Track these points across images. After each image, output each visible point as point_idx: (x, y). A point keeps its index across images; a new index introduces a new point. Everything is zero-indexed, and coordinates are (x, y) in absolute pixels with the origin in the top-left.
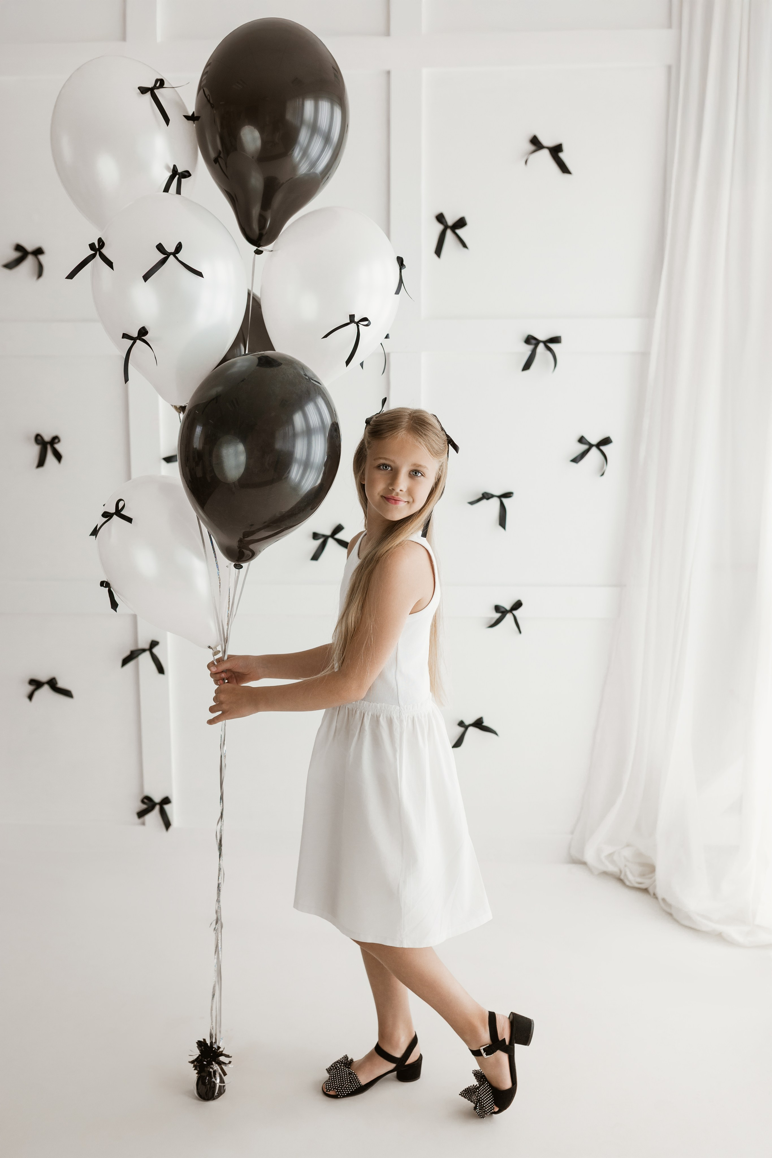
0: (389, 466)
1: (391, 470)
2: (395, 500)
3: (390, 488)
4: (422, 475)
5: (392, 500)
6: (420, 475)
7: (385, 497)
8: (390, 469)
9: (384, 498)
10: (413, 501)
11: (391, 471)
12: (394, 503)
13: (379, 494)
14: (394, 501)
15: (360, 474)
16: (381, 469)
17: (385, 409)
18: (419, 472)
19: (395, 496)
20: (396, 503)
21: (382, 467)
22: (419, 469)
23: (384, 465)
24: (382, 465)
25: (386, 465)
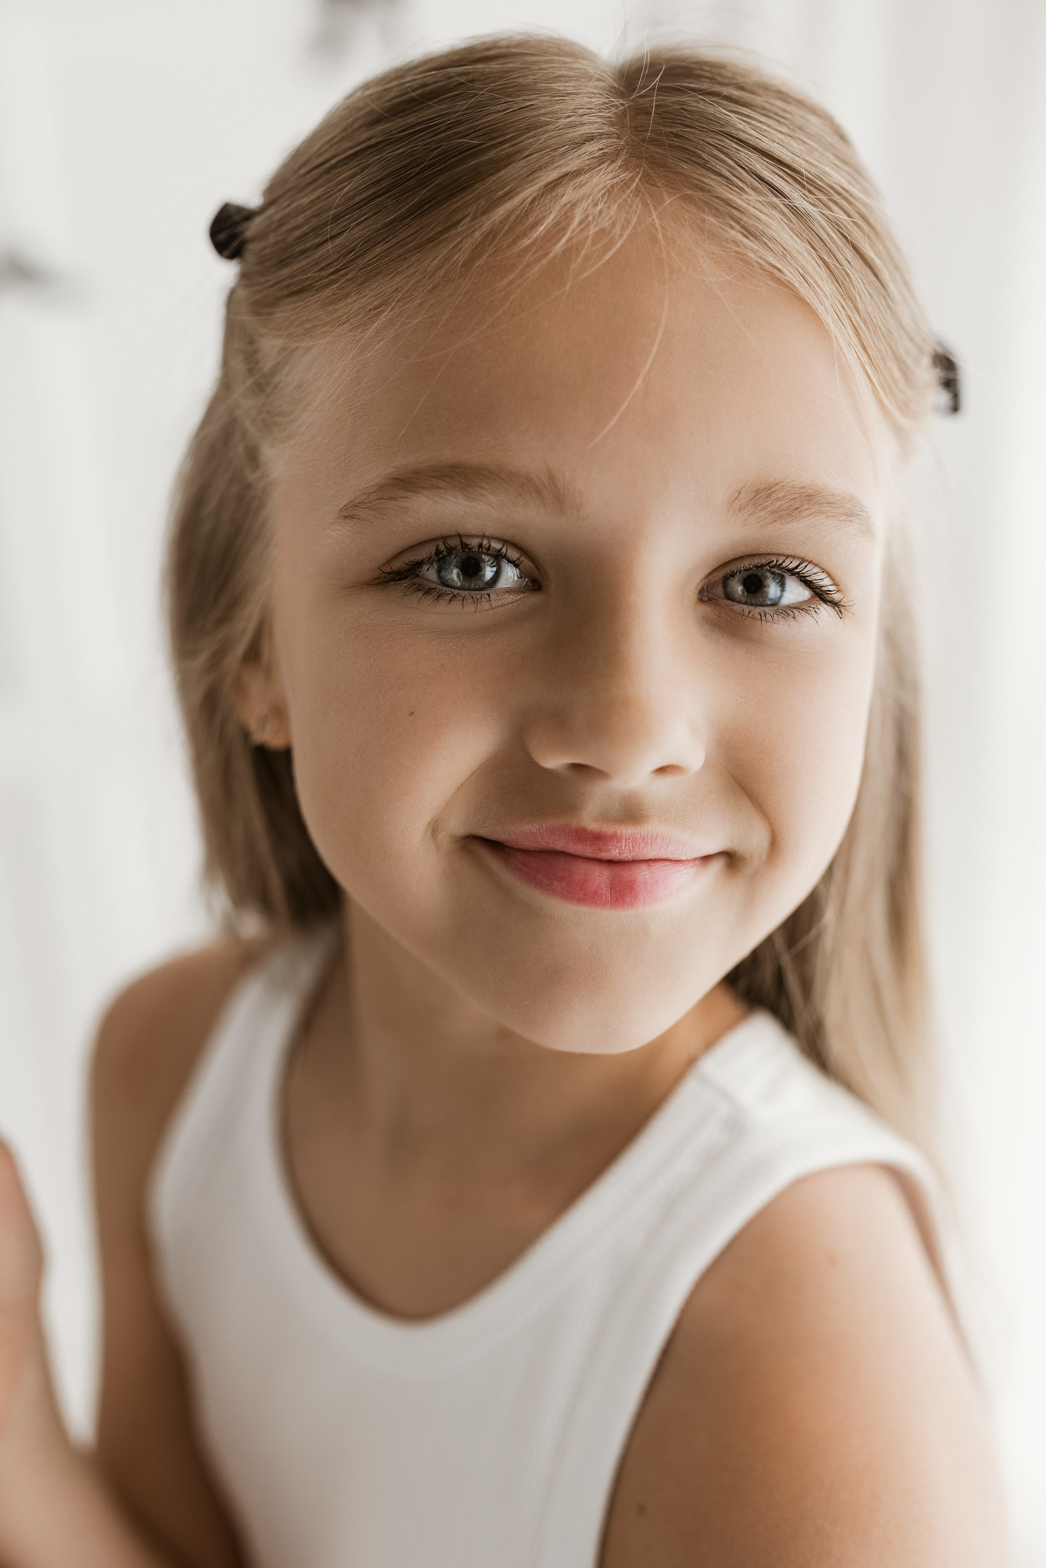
0: (498, 557)
1: (533, 586)
2: (611, 862)
3: (557, 761)
4: (820, 595)
6: (795, 593)
7: (495, 846)
8: (510, 575)
9: (485, 854)
10: (775, 845)
11: (534, 599)
12: (605, 892)
13: (434, 828)
14: (600, 877)
15: (200, 662)
16: (426, 591)
18: (782, 574)
19: (609, 829)
20: (622, 892)
21: (430, 573)
23: (449, 554)
24: (438, 552)
25: (477, 550)
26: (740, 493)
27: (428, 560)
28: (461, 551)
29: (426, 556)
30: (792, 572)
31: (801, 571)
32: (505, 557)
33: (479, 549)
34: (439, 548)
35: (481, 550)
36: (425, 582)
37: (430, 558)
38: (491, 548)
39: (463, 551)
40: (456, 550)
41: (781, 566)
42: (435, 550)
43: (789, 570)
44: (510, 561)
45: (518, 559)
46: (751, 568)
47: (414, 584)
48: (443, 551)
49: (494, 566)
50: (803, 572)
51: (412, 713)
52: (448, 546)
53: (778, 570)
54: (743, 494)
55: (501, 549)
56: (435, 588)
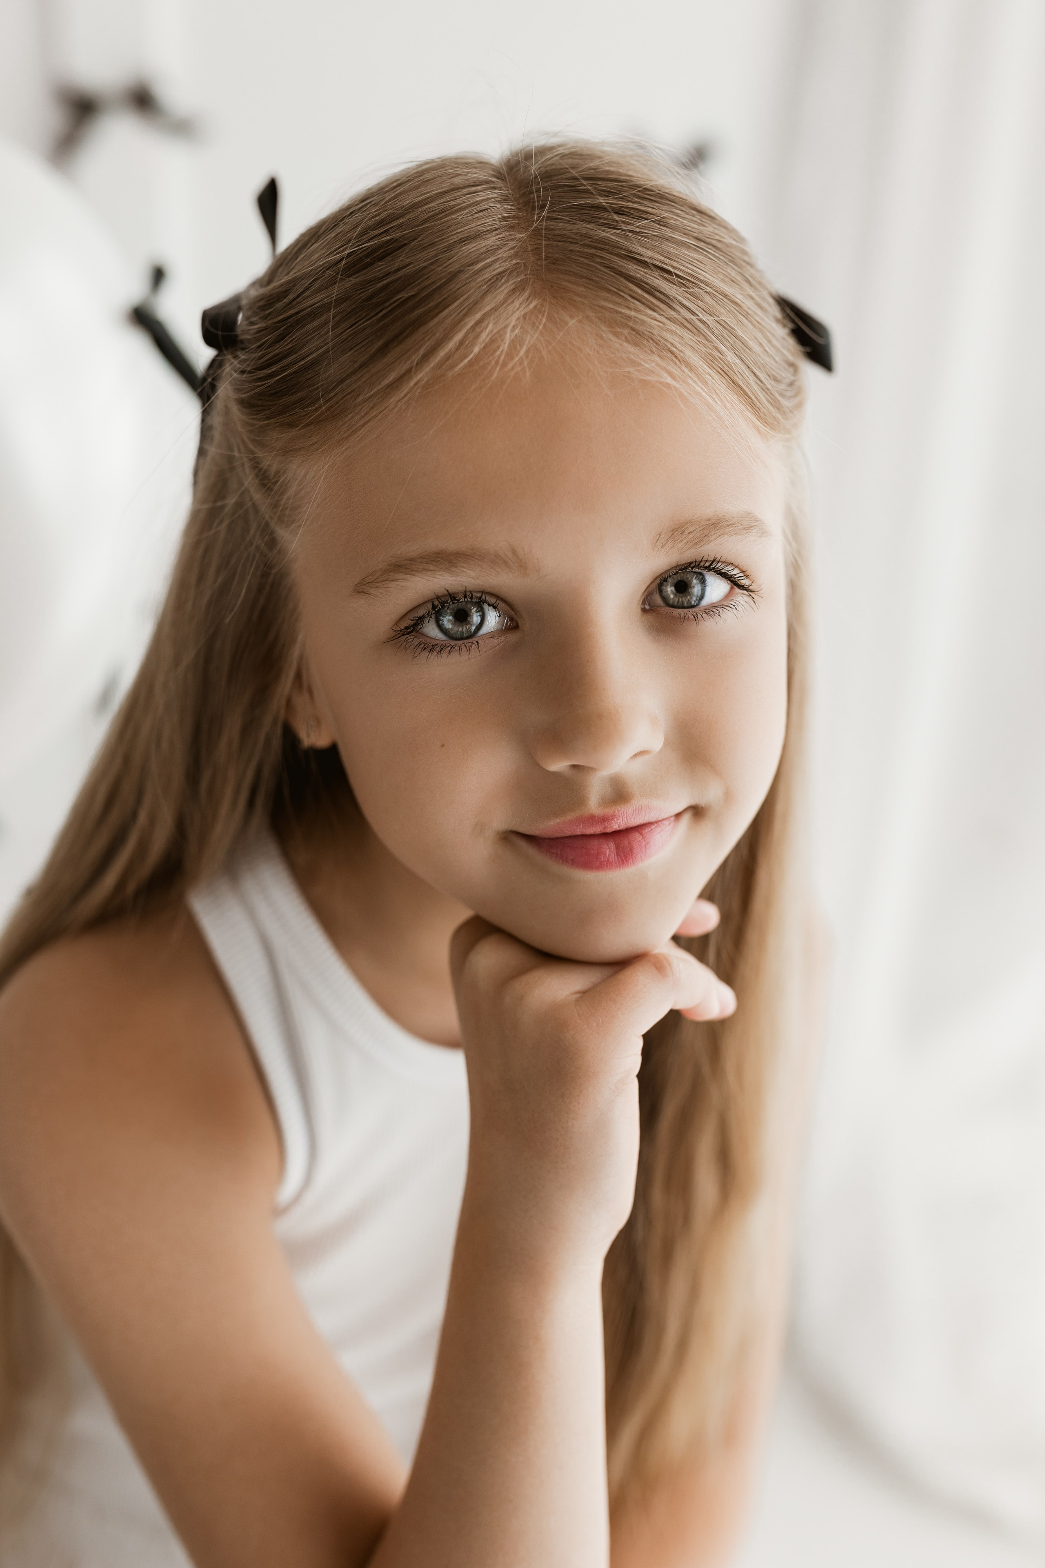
0: (480, 604)
1: (512, 625)
2: (614, 834)
3: (558, 765)
5: (595, 843)
7: (530, 839)
8: (492, 620)
9: (523, 844)
11: (513, 637)
16: (432, 647)
17: (289, 232)
18: (701, 572)
19: (609, 811)
20: (625, 856)
21: (431, 630)
22: (711, 549)
23: (443, 607)
24: (434, 607)
25: (463, 600)
26: (660, 535)
27: (428, 614)
28: (451, 603)
29: (425, 611)
30: (709, 569)
31: (715, 566)
32: (485, 602)
33: (465, 599)
34: (435, 603)
35: (466, 599)
36: (428, 640)
37: (429, 613)
38: (474, 597)
39: (453, 603)
40: (448, 603)
41: (700, 566)
42: (431, 606)
43: (706, 568)
44: (489, 605)
45: (495, 602)
46: (678, 572)
47: (420, 645)
48: (438, 605)
49: (479, 612)
50: (717, 566)
51: (443, 745)
52: (441, 601)
53: (699, 569)
54: (662, 536)
55: (481, 596)
56: (437, 645)
